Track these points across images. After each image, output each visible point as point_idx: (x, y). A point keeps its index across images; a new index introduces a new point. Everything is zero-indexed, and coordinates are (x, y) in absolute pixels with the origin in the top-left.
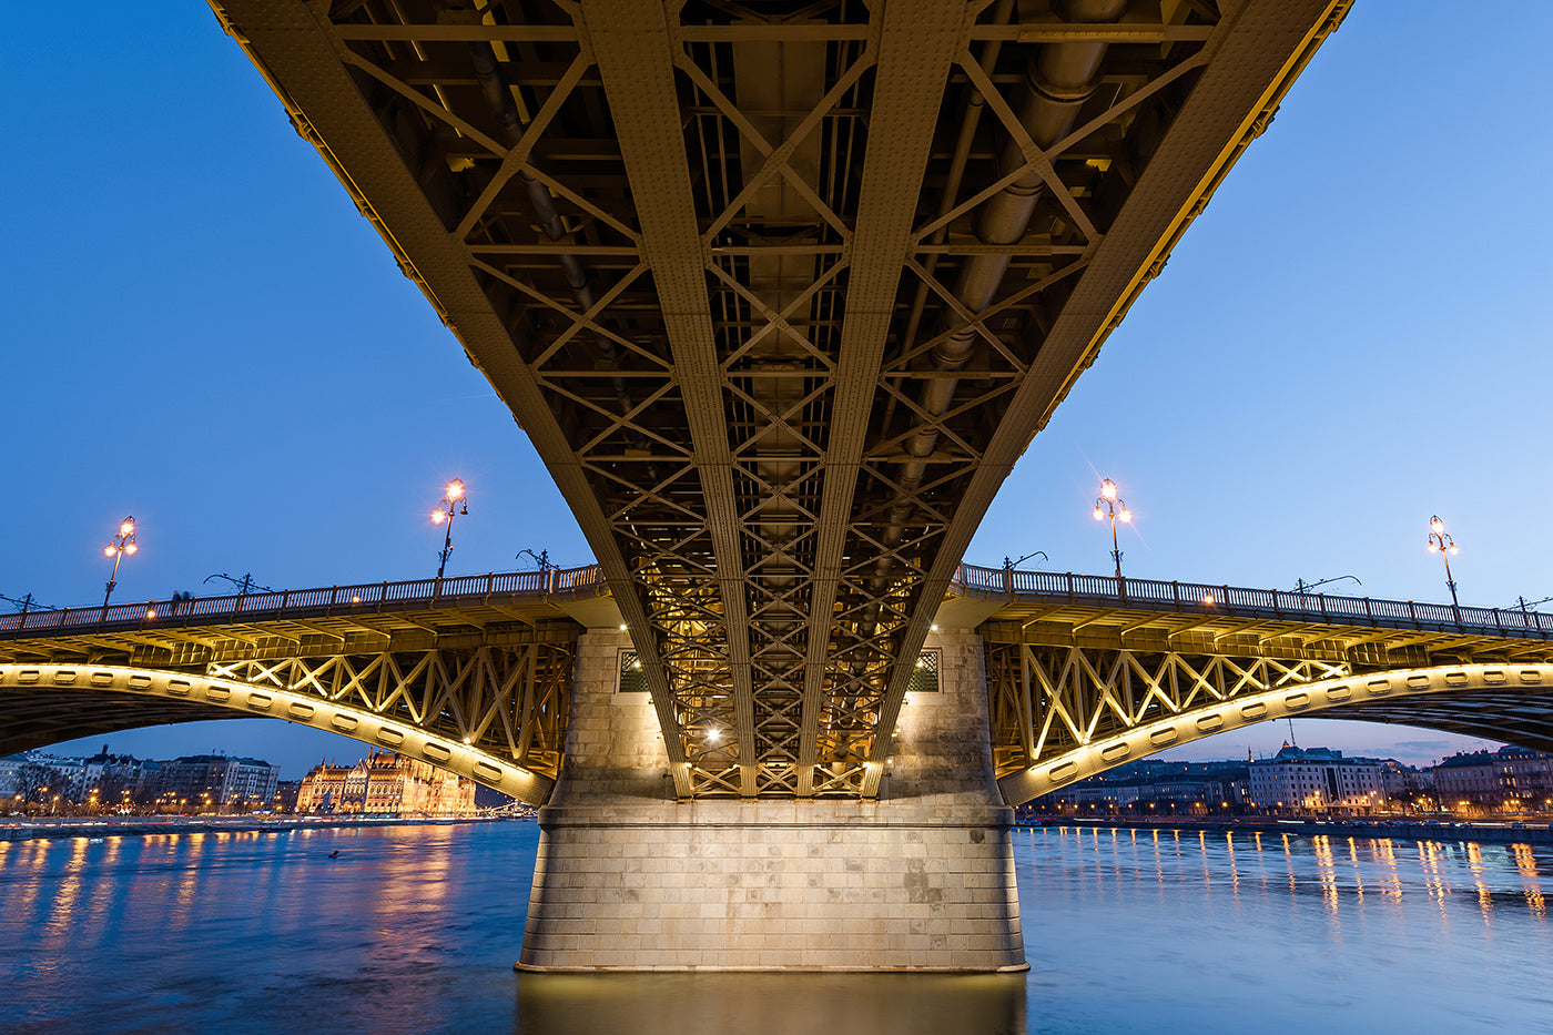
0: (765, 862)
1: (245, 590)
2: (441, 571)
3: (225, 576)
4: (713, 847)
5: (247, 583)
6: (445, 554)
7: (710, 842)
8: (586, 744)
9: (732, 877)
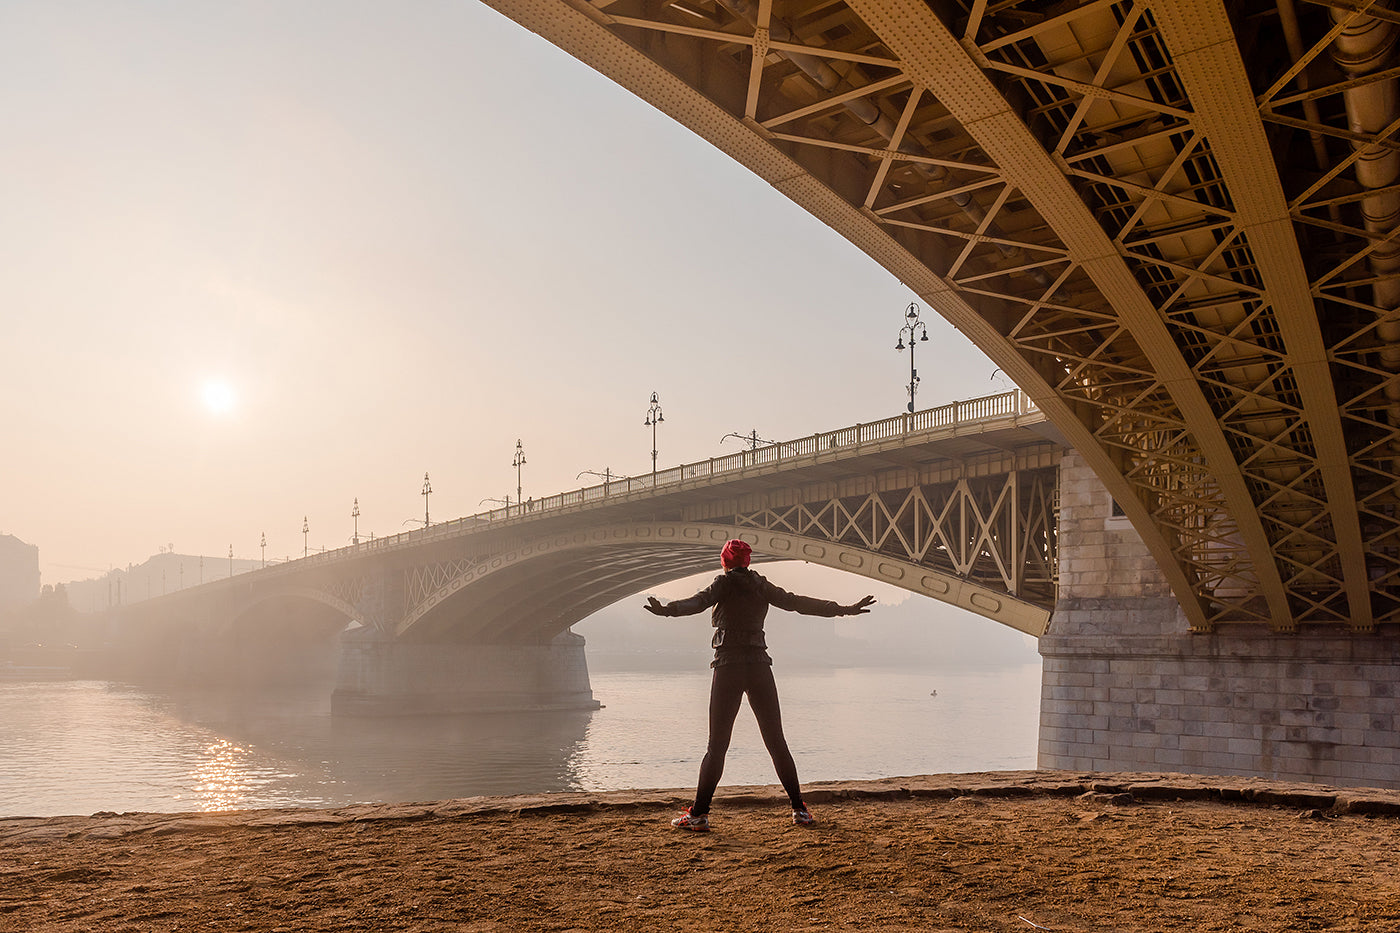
0: (1311, 700)
1: (754, 446)
2: (911, 406)
3: (736, 435)
4: (1240, 682)
5: (754, 439)
6: (912, 387)
7: (1237, 675)
8: (1081, 573)
9: (1267, 712)
